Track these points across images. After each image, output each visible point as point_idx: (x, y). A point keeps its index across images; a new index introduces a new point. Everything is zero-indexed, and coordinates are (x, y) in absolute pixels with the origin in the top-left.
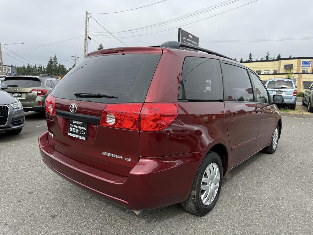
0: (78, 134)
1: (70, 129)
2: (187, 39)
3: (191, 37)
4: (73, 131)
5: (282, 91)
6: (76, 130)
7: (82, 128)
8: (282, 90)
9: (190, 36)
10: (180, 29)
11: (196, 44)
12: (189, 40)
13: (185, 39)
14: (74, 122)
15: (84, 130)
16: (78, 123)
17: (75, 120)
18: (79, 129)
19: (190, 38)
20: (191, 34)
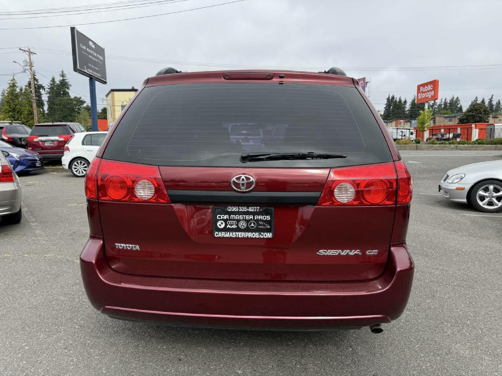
0: (250, 230)
2: (88, 49)
3: (93, 47)
7: (260, 217)
9: (91, 43)
10: (73, 29)
11: (102, 58)
12: (91, 52)
13: (84, 48)
14: (232, 209)
15: (263, 221)
16: (244, 210)
18: (247, 221)
19: (91, 48)
20: (92, 41)
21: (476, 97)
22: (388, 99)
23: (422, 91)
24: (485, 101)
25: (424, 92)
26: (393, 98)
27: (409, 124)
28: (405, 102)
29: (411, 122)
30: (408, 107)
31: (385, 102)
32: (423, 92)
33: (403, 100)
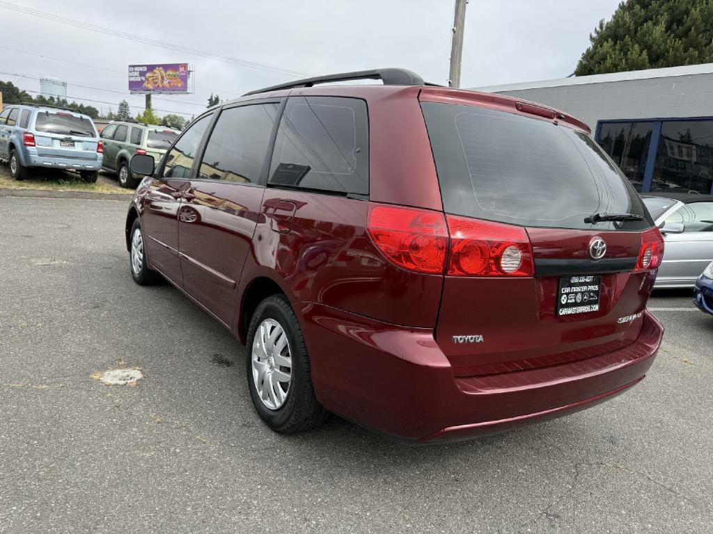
0: (583, 304)
1: (563, 298)
4: (569, 301)
5: (73, 141)
6: (575, 299)
7: (591, 288)
8: (74, 138)
14: (575, 280)
15: (593, 292)
16: (582, 280)
17: (576, 276)
18: (582, 293)
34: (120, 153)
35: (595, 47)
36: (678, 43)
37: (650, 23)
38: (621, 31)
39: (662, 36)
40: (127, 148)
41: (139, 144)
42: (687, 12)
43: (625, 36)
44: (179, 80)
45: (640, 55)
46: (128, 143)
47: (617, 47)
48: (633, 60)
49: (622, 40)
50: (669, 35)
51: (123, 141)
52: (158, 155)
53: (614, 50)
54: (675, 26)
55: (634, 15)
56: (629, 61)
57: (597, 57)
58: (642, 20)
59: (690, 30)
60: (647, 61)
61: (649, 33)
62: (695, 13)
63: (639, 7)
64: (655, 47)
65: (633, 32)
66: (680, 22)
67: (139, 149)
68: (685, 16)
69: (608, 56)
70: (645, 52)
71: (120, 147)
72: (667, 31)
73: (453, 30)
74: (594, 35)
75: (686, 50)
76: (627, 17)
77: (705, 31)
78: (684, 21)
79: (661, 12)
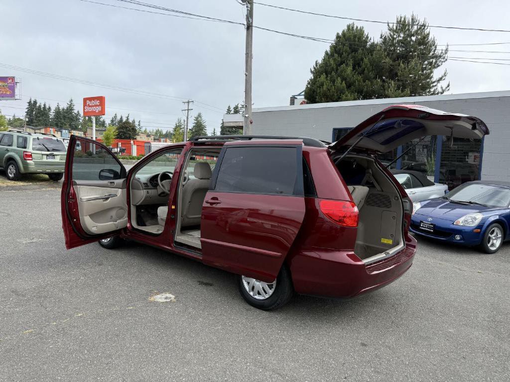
21: (115, 114)
22: (30, 103)
23: (89, 104)
24: (123, 118)
25: (91, 106)
26: (35, 102)
27: (59, 133)
28: (50, 108)
29: (61, 132)
30: (52, 114)
31: (27, 105)
32: (89, 106)
33: (47, 107)
34: (7, 155)
35: (315, 77)
36: (360, 78)
37: (344, 65)
38: (329, 69)
39: (351, 73)
40: (14, 151)
41: (25, 147)
42: (362, 59)
43: (331, 72)
44: (8, 89)
45: (341, 84)
46: (14, 147)
47: (328, 78)
48: (338, 86)
49: (331, 74)
50: (355, 72)
51: (9, 145)
52: (41, 155)
53: (327, 80)
54: (357, 67)
55: (335, 60)
56: (336, 87)
57: (318, 84)
58: (339, 63)
59: (365, 69)
60: (345, 87)
61: (344, 70)
62: (366, 60)
63: (337, 55)
64: (348, 79)
65: (335, 70)
66: (359, 66)
67: (26, 152)
68: (361, 62)
69: (325, 83)
70: (344, 82)
71: (7, 151)
72: (353, 70)
73: (246, 74)
74: (313, 70)
75: (364, 81)
76: (332, 62)
77: (372, 70)
78: (361, 65)
79: (349, 59)
